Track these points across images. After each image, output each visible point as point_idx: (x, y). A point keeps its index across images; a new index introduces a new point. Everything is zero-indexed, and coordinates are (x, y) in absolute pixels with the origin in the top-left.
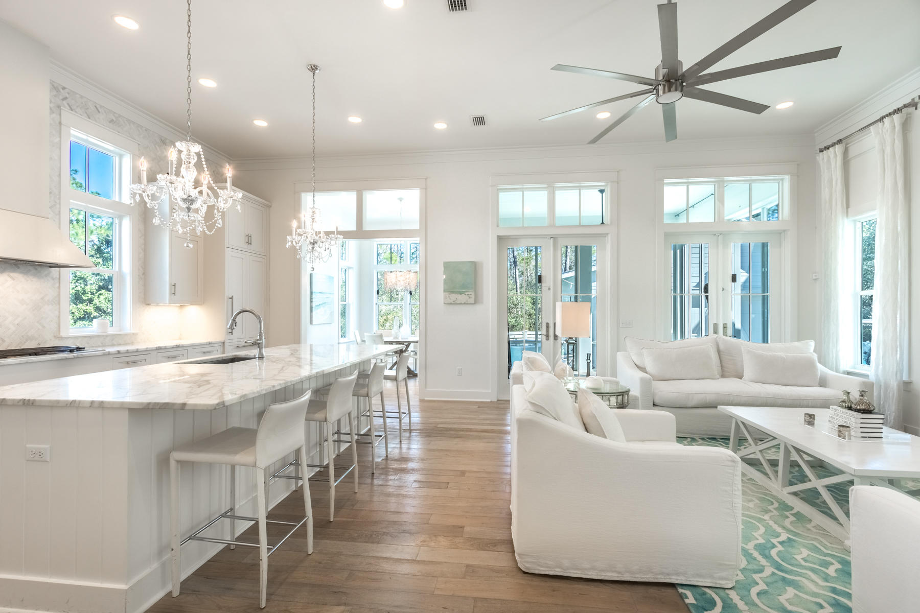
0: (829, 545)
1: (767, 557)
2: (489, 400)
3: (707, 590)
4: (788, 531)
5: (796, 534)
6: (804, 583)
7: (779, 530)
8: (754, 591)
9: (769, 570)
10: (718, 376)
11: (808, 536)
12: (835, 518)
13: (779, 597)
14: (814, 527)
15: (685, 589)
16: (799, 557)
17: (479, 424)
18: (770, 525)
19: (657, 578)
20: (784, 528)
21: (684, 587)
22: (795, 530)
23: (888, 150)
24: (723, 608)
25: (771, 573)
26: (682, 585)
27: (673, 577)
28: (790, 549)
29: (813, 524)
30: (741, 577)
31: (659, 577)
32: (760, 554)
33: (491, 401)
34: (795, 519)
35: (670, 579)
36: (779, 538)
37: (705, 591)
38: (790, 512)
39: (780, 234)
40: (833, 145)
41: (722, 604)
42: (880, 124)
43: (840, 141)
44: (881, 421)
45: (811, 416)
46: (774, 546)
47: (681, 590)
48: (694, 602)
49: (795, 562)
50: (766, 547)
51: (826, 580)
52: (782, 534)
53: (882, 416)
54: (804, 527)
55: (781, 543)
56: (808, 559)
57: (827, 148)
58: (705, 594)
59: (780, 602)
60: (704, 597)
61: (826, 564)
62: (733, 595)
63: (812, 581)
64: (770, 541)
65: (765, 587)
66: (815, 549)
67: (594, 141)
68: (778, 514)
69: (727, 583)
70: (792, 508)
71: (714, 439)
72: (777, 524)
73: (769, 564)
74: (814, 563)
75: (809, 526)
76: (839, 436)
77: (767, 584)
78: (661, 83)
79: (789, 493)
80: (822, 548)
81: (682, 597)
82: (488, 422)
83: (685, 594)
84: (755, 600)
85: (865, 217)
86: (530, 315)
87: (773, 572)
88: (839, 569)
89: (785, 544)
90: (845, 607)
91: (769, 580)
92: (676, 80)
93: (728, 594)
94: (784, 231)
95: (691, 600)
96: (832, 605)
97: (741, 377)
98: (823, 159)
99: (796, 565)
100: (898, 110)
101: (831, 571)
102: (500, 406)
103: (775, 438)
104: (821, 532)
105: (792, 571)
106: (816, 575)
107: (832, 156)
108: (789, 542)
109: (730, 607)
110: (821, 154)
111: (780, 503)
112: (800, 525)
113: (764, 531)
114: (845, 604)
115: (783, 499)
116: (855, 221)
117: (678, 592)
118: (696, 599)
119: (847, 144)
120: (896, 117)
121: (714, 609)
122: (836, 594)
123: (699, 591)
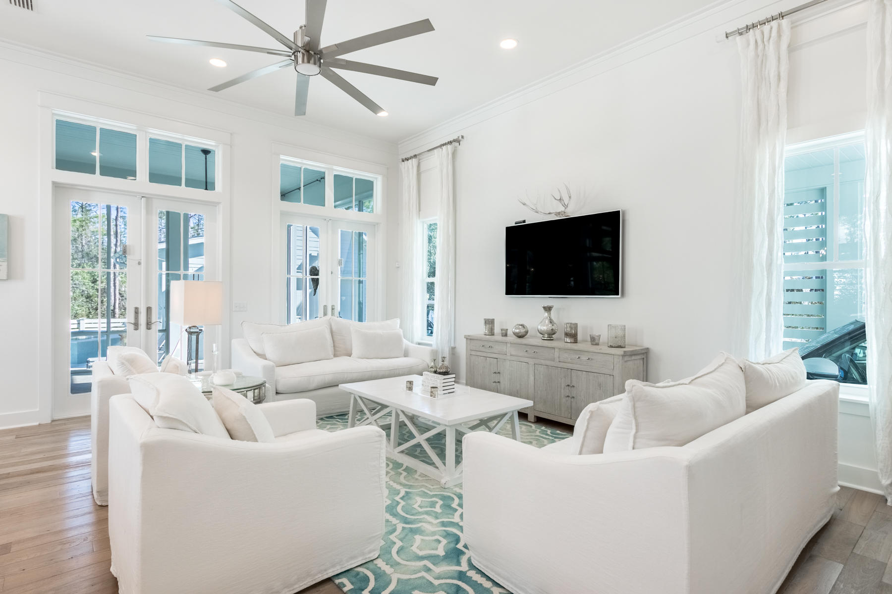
0: (432, 487)
1: (395, 515)
2: (37, 423)
3: (360, 569)
4: (404, 485)
5: (410, 487)
6: (424, 527)
7: (398, 487)
8: (394, 551)
9: (400, 526)
10: (332, 356)
11: (418, 485)
12: (432, 464)
13: (411, 548)
14: (420, 476)
15: (341, 578)
16: (416, 506)
17: (23, 463)
18: (391, 485)
19: (315, 580)
20: (401, 484)
21: (340, 576)
22: (408, 483)
23: (445, 171)
24: (376, 579)
25: (401, 529)
26: (338, 575)
27: (330, 571)
28: (409, 501)
29: (418, 473)
30: (383, 543)
31: (317, 577)
32: (391, 515)
33: (39, 424)
34: (406, 474)
35: (327, 574)
36: (400, 494)
37: (358, 571)
38: (402, 469)
40: (411, 158)
41: (374, 576)
42: (440, 149)
43: (415, 156)
44: (453, 379)
45: (411, 383)
46: (398, 503)
47: (337, 581)
48: (352, 587)
49: (414, 512)
50: (392, 507)
51: (437, 518)
52: (401, 490)
53: (454, 376)
54: (413, 478)
55: (402, 498)
56: (422, 505)
57: (407, 159)
58: (358, 573)
59: (414, 552)
60: (358, 577)
61: (433, 505)
62: (380, 563)
63: (429, 523)
64: (395, 500)
65: (401, 544)
66: (425, 495)
67: (216, 89)
68: (394, 473)
69: (375, 554)
70: (402, 465)
71: (331, 417)
72: (396, 482)
73: (398, 521)
74: (427, 507)
75: (416, 476)
76: (431, 396)
77: (401, 540)
78: (300, 49)
79: (398, 453)
80: (429, 492)
81: (340, 587)
82: (41, 456)
83: (342, 583)
84: (396, 560)
85: (431, 220)
86: (88, 297)
87: (403, 527)
88: (442, 504)
89: (405, 498)
90: (452, 534)
91: (402, 536)
92: (315, 53)
93: (376, 565)
94: (377, 224)
95: (348, 587)
96: (445, 537)
97: (350, 355)
98: (405, 168)
99: (417, 513)
100: (450, 143)
101: (438, 509)
102: (57, 428)
103: (386, 407)
104: (425, 478)
105: (415, 520)
106: (430, 516)
107: (410, 167)
108: (407, 495)
109: (380, 576)
110: (403, 163)
111: (393, 463)
112: (410, 477)
113: (388, 492)
114: (452, 532)
115: (395, 459)
116: (423, 222)
117: (335, 584)
118: (352, 583)
119: (419, 160)
120: (449, 146)
121: (369, 585)
122: (445, 527)
123: (353, 573)
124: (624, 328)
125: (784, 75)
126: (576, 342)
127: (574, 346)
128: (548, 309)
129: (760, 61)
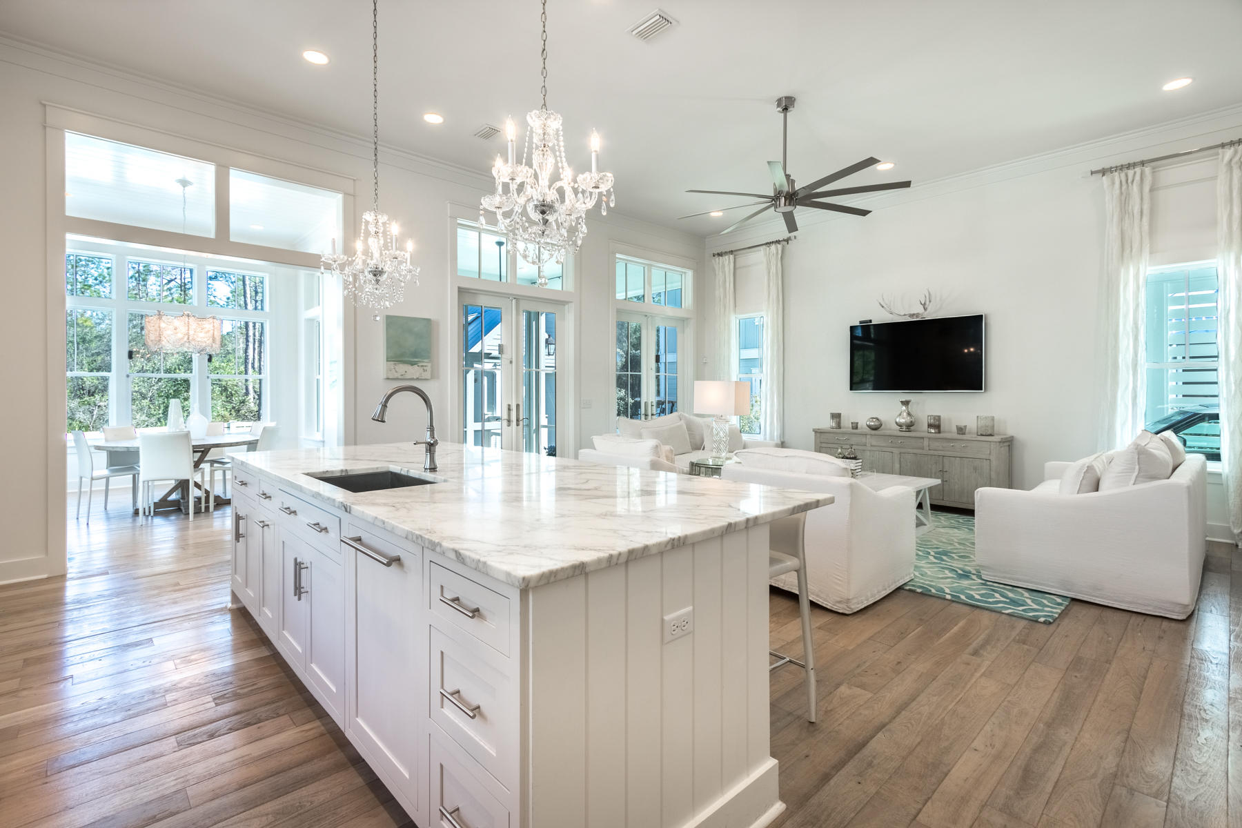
39: (683, 321)
40: (726, 253)
42: (766, 248)
43: (731, 252)
57: (720, 255)
94: (687, 319)
98: (717, 263)
100: (779, 242)
107: (724, 263)
110: (714, 258)
119: (736, 257)
120: (778, 245)
124: (993, 419)
125: (1146, 211)
126: (939, 432)
127: (938, 435)
128: (906, 403)
129: (1124, 200)
